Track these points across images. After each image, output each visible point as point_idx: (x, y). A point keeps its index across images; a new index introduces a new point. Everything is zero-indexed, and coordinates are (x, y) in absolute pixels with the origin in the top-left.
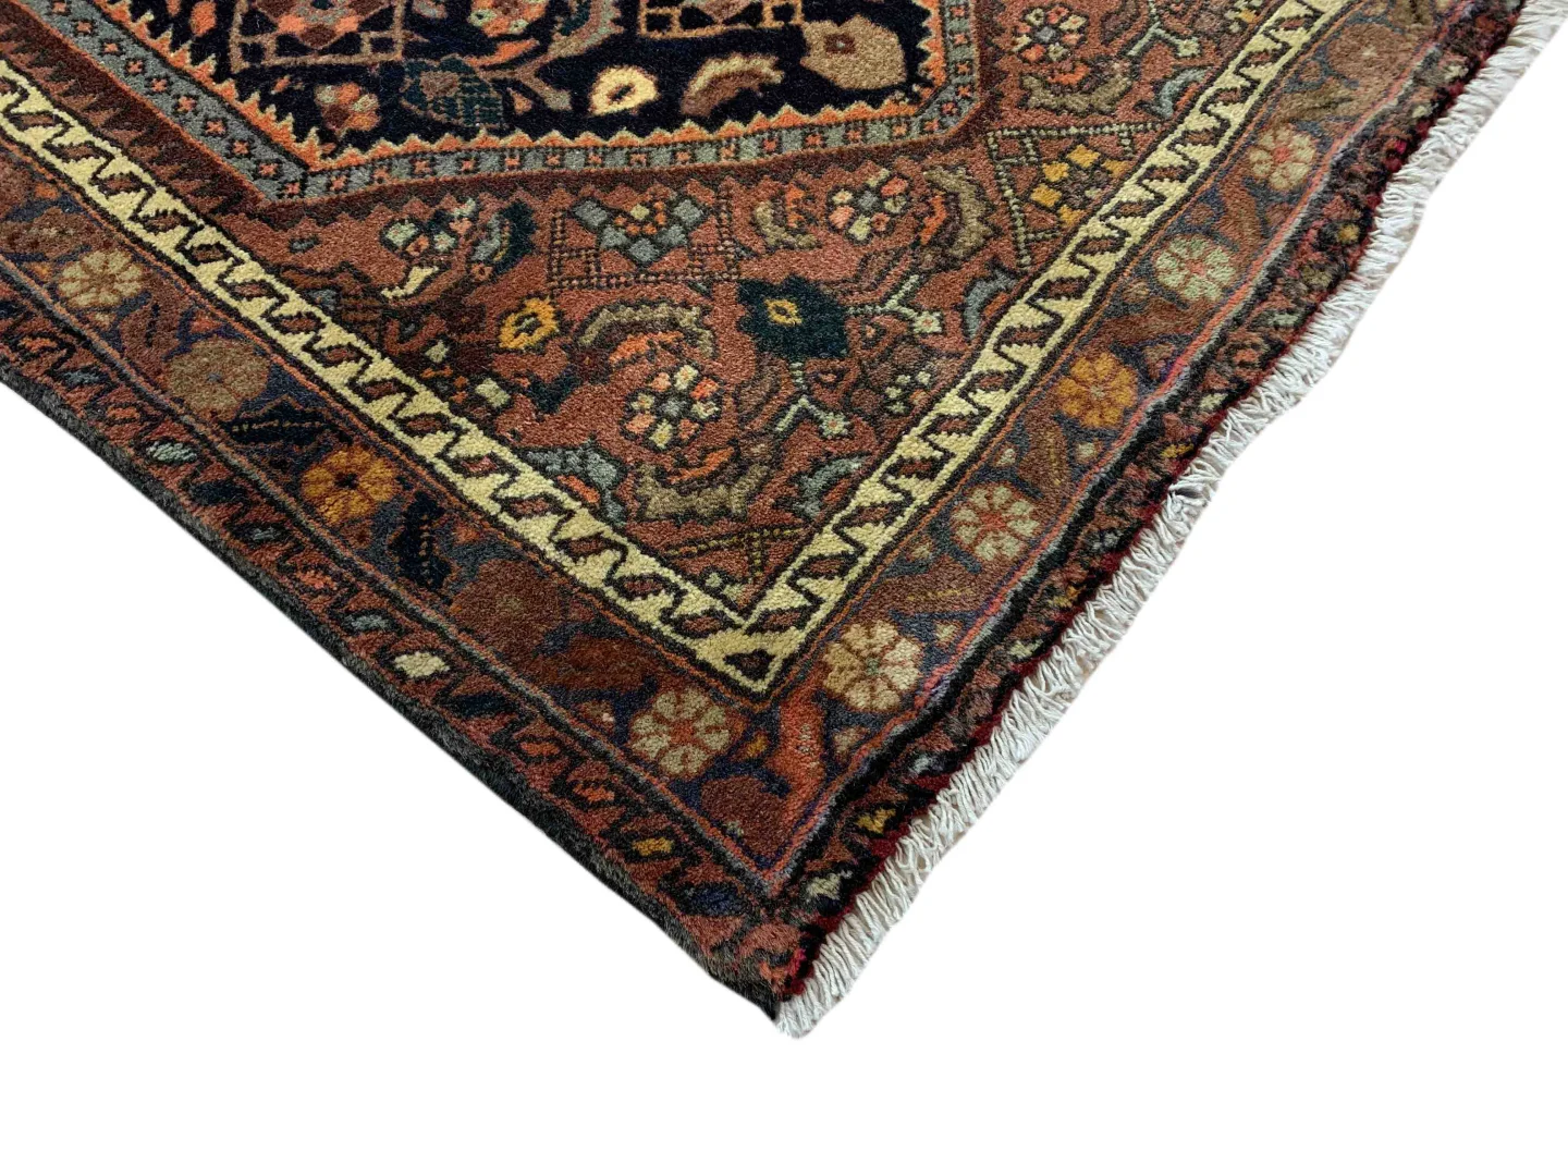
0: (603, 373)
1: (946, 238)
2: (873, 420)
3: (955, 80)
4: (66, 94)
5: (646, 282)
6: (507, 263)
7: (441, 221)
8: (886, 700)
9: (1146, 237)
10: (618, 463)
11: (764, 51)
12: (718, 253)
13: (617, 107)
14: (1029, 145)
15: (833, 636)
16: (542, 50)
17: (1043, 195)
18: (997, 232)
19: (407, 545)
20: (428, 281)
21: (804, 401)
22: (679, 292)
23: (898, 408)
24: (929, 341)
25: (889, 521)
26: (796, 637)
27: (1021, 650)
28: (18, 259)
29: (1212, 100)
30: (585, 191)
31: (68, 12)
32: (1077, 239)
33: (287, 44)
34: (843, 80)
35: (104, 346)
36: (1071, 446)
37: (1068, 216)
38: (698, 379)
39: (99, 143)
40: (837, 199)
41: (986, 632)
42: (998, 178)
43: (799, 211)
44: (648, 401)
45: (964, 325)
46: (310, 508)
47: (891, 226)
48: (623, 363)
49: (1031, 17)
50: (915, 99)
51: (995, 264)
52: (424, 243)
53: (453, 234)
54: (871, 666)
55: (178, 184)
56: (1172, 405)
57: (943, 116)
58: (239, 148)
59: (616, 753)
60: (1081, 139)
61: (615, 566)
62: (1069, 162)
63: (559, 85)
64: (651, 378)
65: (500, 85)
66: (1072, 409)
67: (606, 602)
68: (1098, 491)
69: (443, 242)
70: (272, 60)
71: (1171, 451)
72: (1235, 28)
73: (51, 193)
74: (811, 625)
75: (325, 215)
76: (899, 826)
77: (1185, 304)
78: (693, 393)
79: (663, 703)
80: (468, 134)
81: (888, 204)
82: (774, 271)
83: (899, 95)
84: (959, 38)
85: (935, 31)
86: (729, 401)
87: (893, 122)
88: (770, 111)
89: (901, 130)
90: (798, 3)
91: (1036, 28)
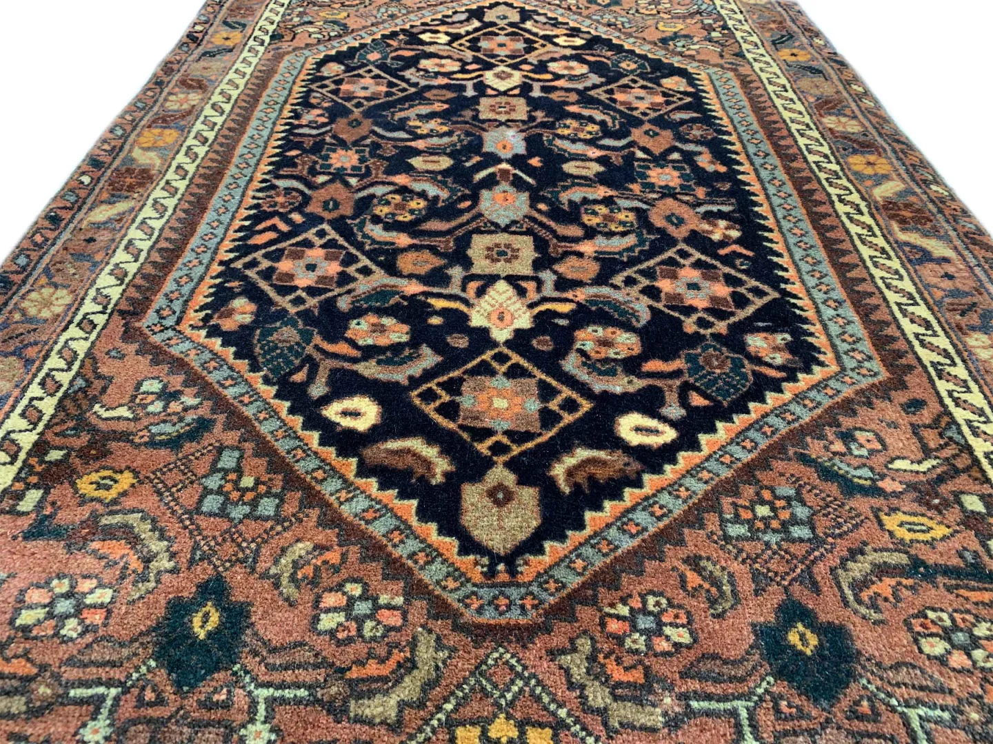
0: (77, 547)
1: (364, 689)
3: (534, 589)
4: (172, 228)
5: (182, 521)
6: (153, 444)
7: (173, 397)
11: (454, 459)
12: (239, 545)
13: (337, 419)
14: (515, 689)
16: (355, 360)
17: (467, 737)
18: (396, 726)
20: (119, 418)
21: (113, 692)
22: (184, 544)
28: (45, 272)
30: (250, 445)
31: (226, 201)
33: (268, 272)
34: (469, 519)
38: (101, 606)
39: (144, 253)
40: (349, 587)
42: (459, 686)
43: (317, 569)
44: (62, 587)
47: (350, 640)
48: (93, 552)
49: (651, 600)
50: (491, 573)
52: (149, 399)
53: (165, 408)
55: (131, 290)
57: (490, 604)
58: (175, 295)
60: (559, 726)
62: (522, 733)
63: (331, 383)
64: (89, 577)
65: (308, 360)
69: (157, 407)
70: (251, 273)
73: (98, 258)
75: (147, 350)
78: (85, 614)
80: (255, 369)
81: (369, 624)
82: (241, 585)
83: (486, 560)
84: (579, 564)
85: (569, 544)
86: (89, 638)
87: (456, 573)
88: (403, 495)
89: (451, 584)
90: (516, 450)
91: (644, 611)
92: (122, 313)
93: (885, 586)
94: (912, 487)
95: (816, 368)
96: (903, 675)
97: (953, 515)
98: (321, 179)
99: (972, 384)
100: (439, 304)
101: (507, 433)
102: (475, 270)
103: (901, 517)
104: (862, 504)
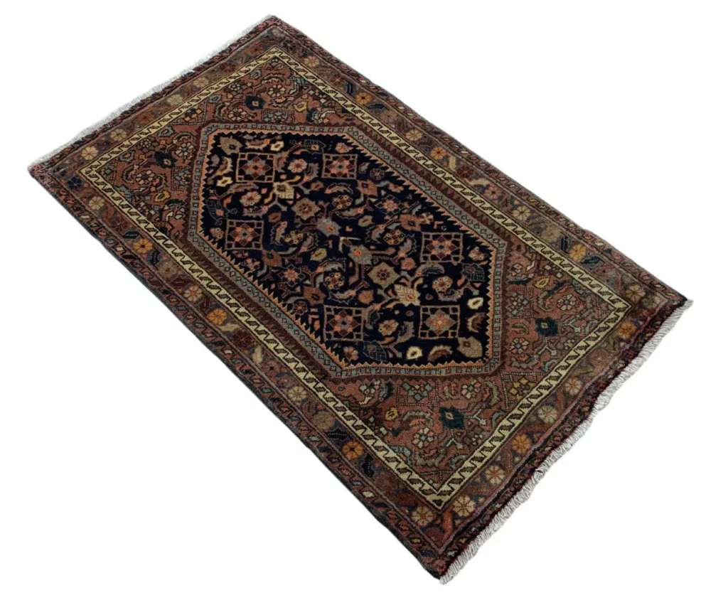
0: (408, 428)
1: (489, 400)
2: (469, 446)
3: (494, 357)
4: (287, 344)
5: (418, 406)
6: (386, 399)
7: (372, 386)
8: (466, 514)
9: (537, 405)
10: (411, 450)
11: (448, 345)
12: (435, 399)
13: (413, 358)
14: (511, 377)
15: (456, 499)
16: (395, 340)
17: (513, 391)
18: (501, 400)
19: (365, 466)
20: (369, 401)
21: (453, 439)
22: (425, 409)
23: (475, 443)
24: (483, 427)
25: (471, 472)
26: (448, 497)
27: (498, 506)
28: (279, 387)
29: (558, 368)
30: (406, 380)
31: (286, 322)
32: (520, 404)
33: (337, 334)
34: (467, 355)
35: (299, 411)
36: (514, 458)
37: (518, 397)
38: (429, 431)
39: (296, 359)
40: (464, 387)
41: (491, 501)
42: (502, 385)
43: (454, 390)
44: (418, 436)
45: (491, 423)
46: (345, 455)
47: (476, 396)
48: (413, 426)
49: (515, 341)
50: (484, 361)
51: (500, 408)
52: (368, 390)
53: (375, 389)
54: (464, 506)
55: (314, 371)
56: (538, 449)
57: (491, 367)
58: (327, 362)
59: (408, 519)
60: (524, 376)
61: (409, 476)
62: (520, 382)
63: (399, 351)
64: (419, 430)
65: (386, 350)
66: (515, 448)
67: (408, 485)
68: (519, 470)
69: (373, 391)
70: (333, 339)
71: (536, 461)
72: (566, 348)
73: (285, 371)
74: (452, 495)
75: (347, 381)
76: (468, 542)
77: (544, 423)
78: (428, 435)
79: (419, 509)
80: (378, 363)
81: (476, 390)
82: (447, 405)
83: (480, 360)
84: (496, 345)
85: (491, 343)
86: (436, 438)
87: (478, 367)
88: (449, 362)
89: (480, 370)
90: (457, 331)
91: (516, 344)
92: (324, 378)
93: (548, 302)
94: (535, 273)
95: (492, 253)
96: (564, 318)
97: (547, 274)
98: (298, 289)
99: (525, 231)
100: (391, 306)
101: (450, 329)
102: (385, 287)
103: (539, 282)
104: (529, 285)
